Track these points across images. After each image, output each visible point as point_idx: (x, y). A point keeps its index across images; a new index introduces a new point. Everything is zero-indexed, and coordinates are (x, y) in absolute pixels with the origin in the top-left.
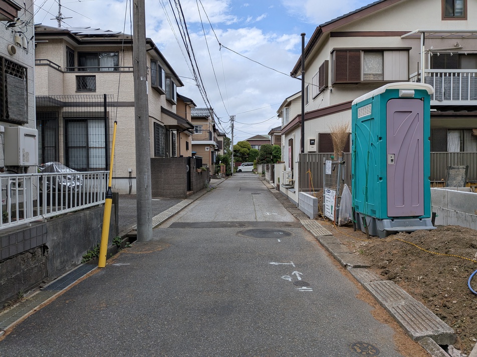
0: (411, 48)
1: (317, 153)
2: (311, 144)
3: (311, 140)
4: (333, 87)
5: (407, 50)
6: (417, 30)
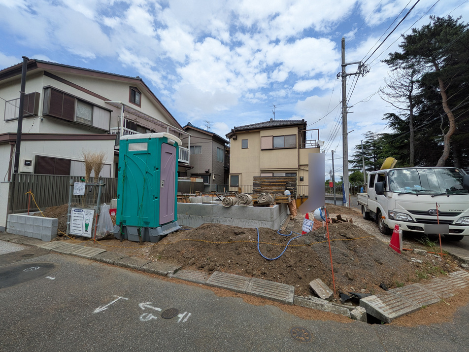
0: (112, 111)
1: (33, 174)
2: (25, 164)
3: (26, 161)
4: (44, 117)
5: (110, 111)
6: (120, 102)
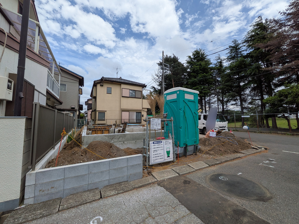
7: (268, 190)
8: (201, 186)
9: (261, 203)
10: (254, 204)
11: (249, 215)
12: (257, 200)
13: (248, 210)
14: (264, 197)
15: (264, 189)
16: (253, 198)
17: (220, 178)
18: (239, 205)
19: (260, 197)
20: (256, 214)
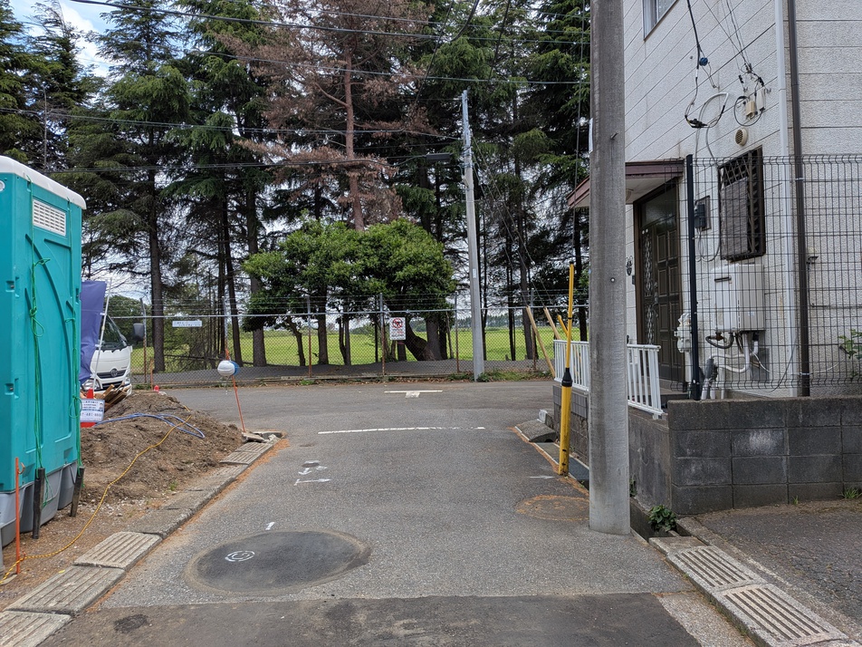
7: (354, 536)
8: (192, 608)
9: (361, 569)
10: (350, 579)
11: (359, 605)
12: (351, 567)
13: (350, 597)
14: (358, 554)
15: (347, 539)
16: (341, 569)
17: (230, 557)
18: (326, 597)
19: (352, 558)
20: (368, 597)
